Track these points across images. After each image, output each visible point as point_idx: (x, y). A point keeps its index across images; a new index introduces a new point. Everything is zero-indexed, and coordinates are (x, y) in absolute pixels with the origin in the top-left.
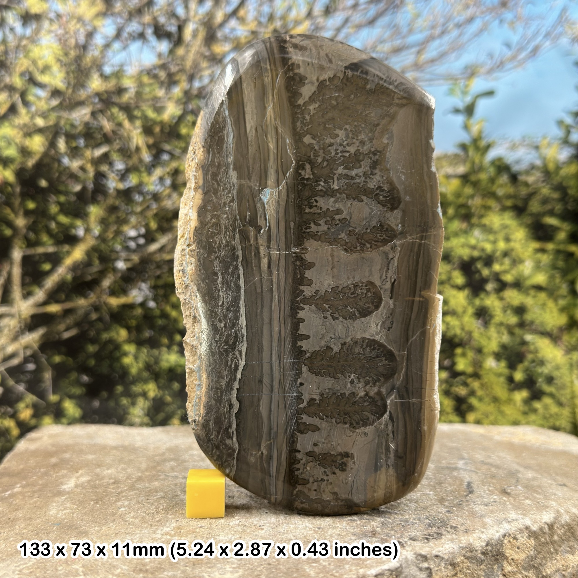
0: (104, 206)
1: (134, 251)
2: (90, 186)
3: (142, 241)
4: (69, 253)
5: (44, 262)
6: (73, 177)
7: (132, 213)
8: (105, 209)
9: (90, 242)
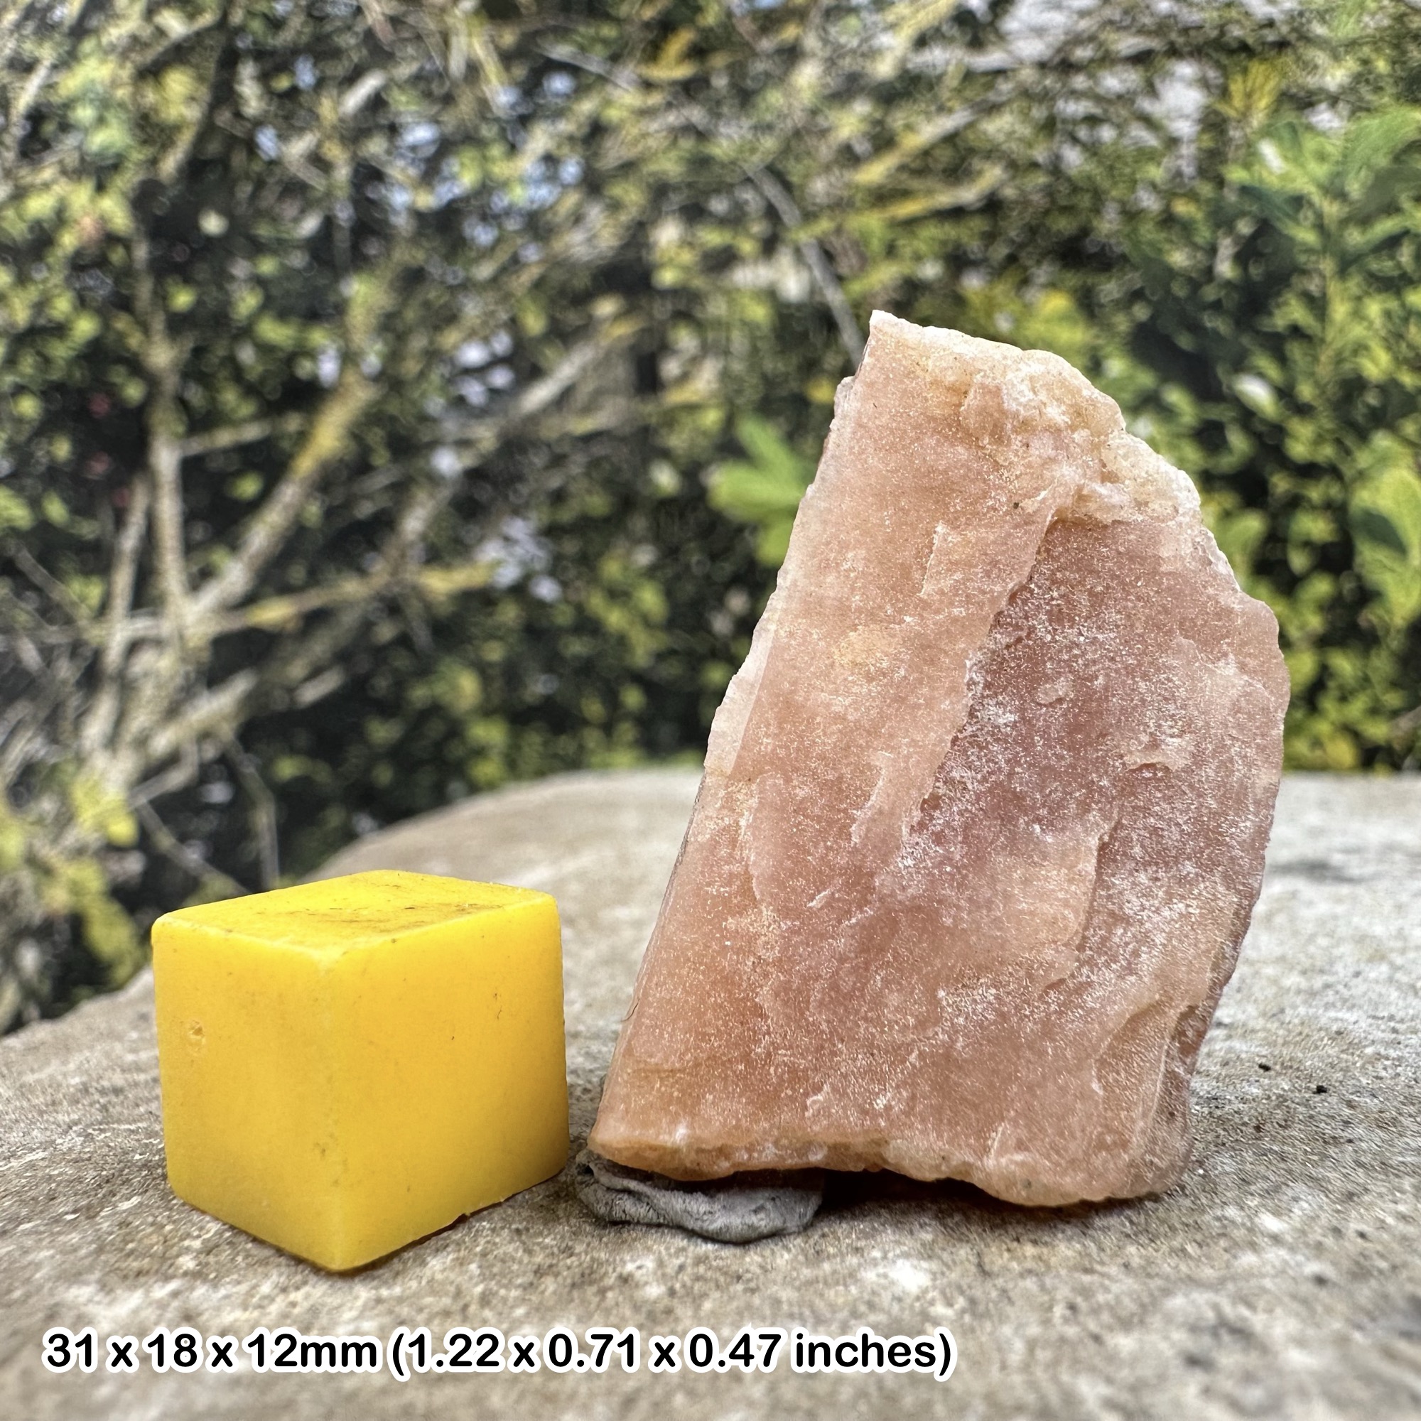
0: (389, 275)
1: (481, 413)
2: (344, 214)
3: (501, 378)
4: (303, 438)
5: (240, 473)
6: (294, 189)
7: (467, 286)
8: (391, 284)
9: (359, 396)
